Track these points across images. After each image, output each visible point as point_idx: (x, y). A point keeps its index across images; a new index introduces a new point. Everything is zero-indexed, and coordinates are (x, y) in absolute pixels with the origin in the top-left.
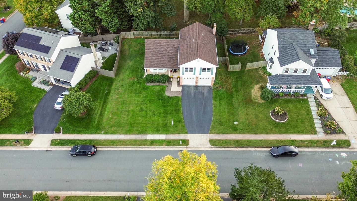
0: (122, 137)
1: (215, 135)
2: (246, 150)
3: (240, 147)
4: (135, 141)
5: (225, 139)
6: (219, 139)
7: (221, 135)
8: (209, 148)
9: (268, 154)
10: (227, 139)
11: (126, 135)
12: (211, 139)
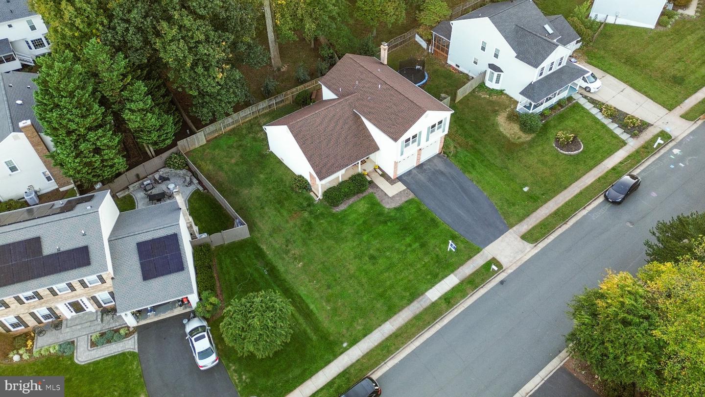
0: (388, 328)
1: (519, 224)
2: (578, 218)
3: (567, 220)
4: (417, 317)
5: (538, 222)
6: (530, 227)
7: (527, 219)
8: (532, 249)
9: (608, 206)
10: (540, 220)
11: (391, 320)
12: (521, 235)
